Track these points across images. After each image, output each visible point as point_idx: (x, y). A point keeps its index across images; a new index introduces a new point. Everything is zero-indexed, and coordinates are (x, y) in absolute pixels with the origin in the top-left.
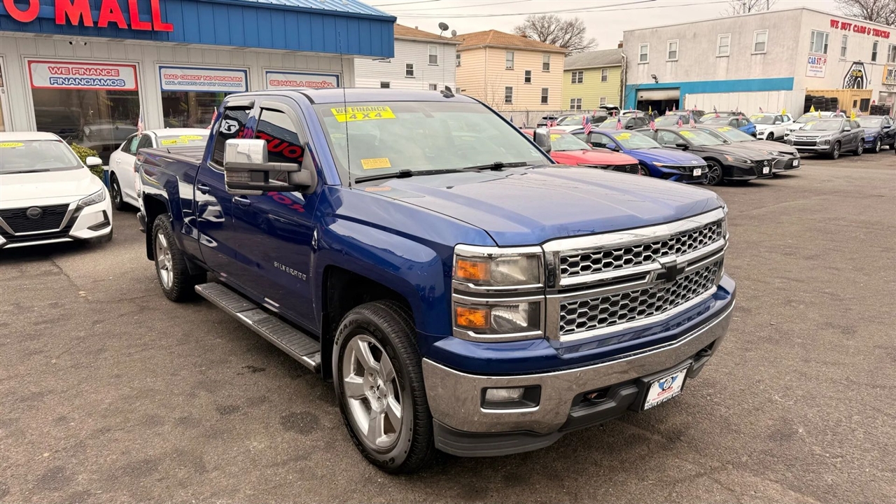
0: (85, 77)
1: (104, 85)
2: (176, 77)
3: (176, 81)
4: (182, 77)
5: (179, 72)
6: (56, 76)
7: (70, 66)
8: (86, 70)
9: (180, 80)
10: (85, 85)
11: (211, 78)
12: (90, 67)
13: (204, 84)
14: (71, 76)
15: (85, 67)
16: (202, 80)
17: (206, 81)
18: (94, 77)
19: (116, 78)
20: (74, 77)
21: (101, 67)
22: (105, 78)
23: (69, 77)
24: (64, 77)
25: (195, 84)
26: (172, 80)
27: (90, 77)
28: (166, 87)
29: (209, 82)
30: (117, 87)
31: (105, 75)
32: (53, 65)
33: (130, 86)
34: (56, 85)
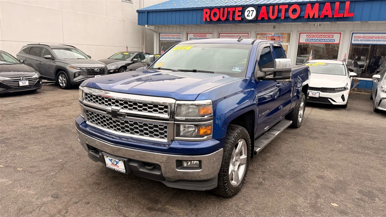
0: (319, 38)
1: (326, 41)
2: (360, 37)
3: (359, 39)
4: (363, 37)
5: (362, 35)
6: (309, 38)
7: (314, 34)
8: (320, 36)
9: (362, 39)
10: (318, 41)
11: (379, 37)
12: (322, 34)
13: (374, 41)
14: (314, 38)
15: (320, 34)
16: (374, 39)
17: (376, 39)
18: (322, 38)
19: (331, 39)
20: (315, 38)
21: (326, 34)
22: (327, 39)
23: (313, 38)
24: (311, 38)
25: (369, 41)
26: (358, 39)
27: (321, 38)
28: (353, 42)
29: (377, 39)
30: (331, 42)
31: (327, 37)
32: (308, 34)
33: (337, 42)
34: (307, 42)
